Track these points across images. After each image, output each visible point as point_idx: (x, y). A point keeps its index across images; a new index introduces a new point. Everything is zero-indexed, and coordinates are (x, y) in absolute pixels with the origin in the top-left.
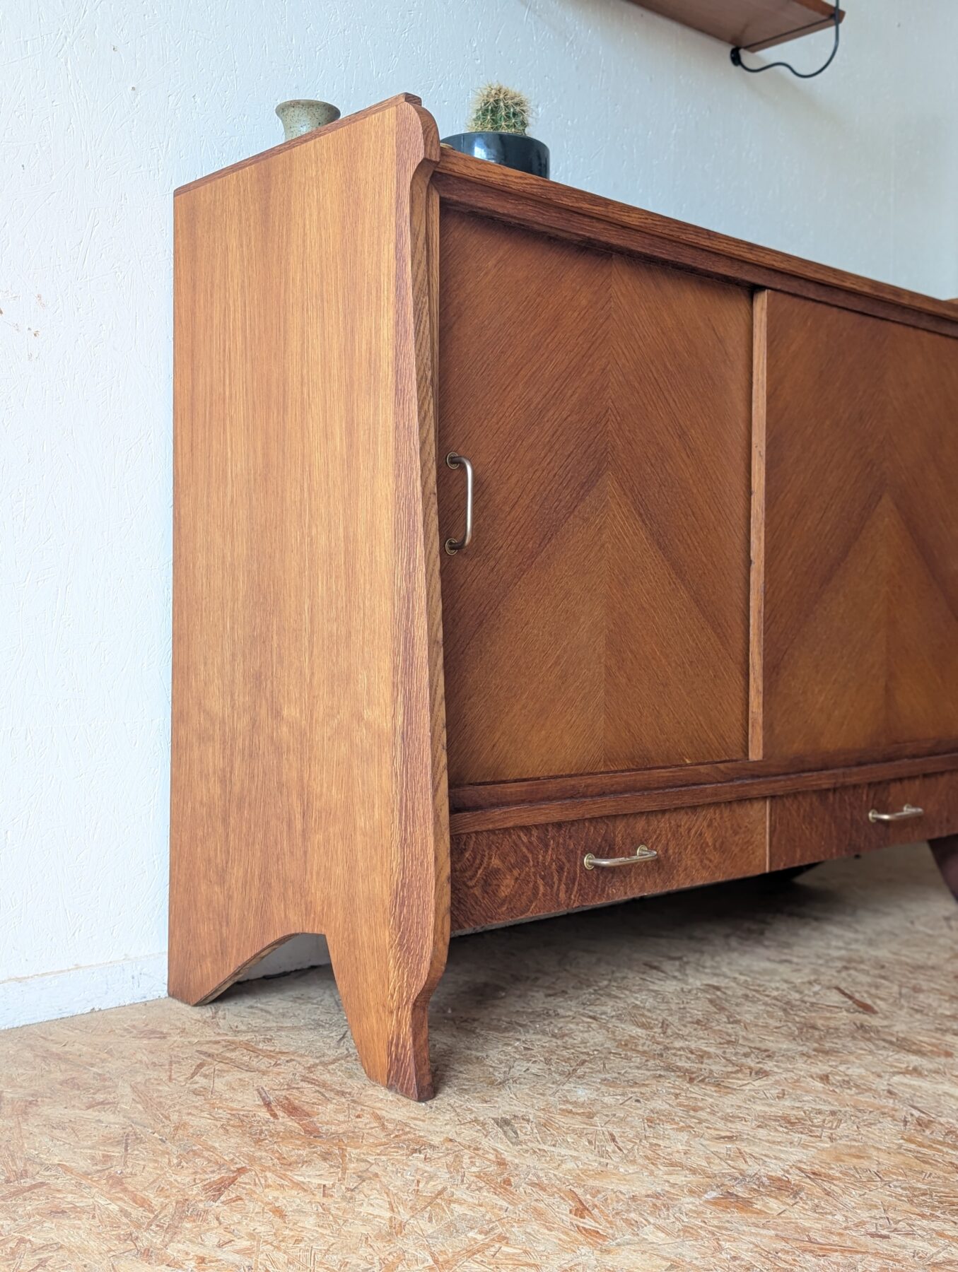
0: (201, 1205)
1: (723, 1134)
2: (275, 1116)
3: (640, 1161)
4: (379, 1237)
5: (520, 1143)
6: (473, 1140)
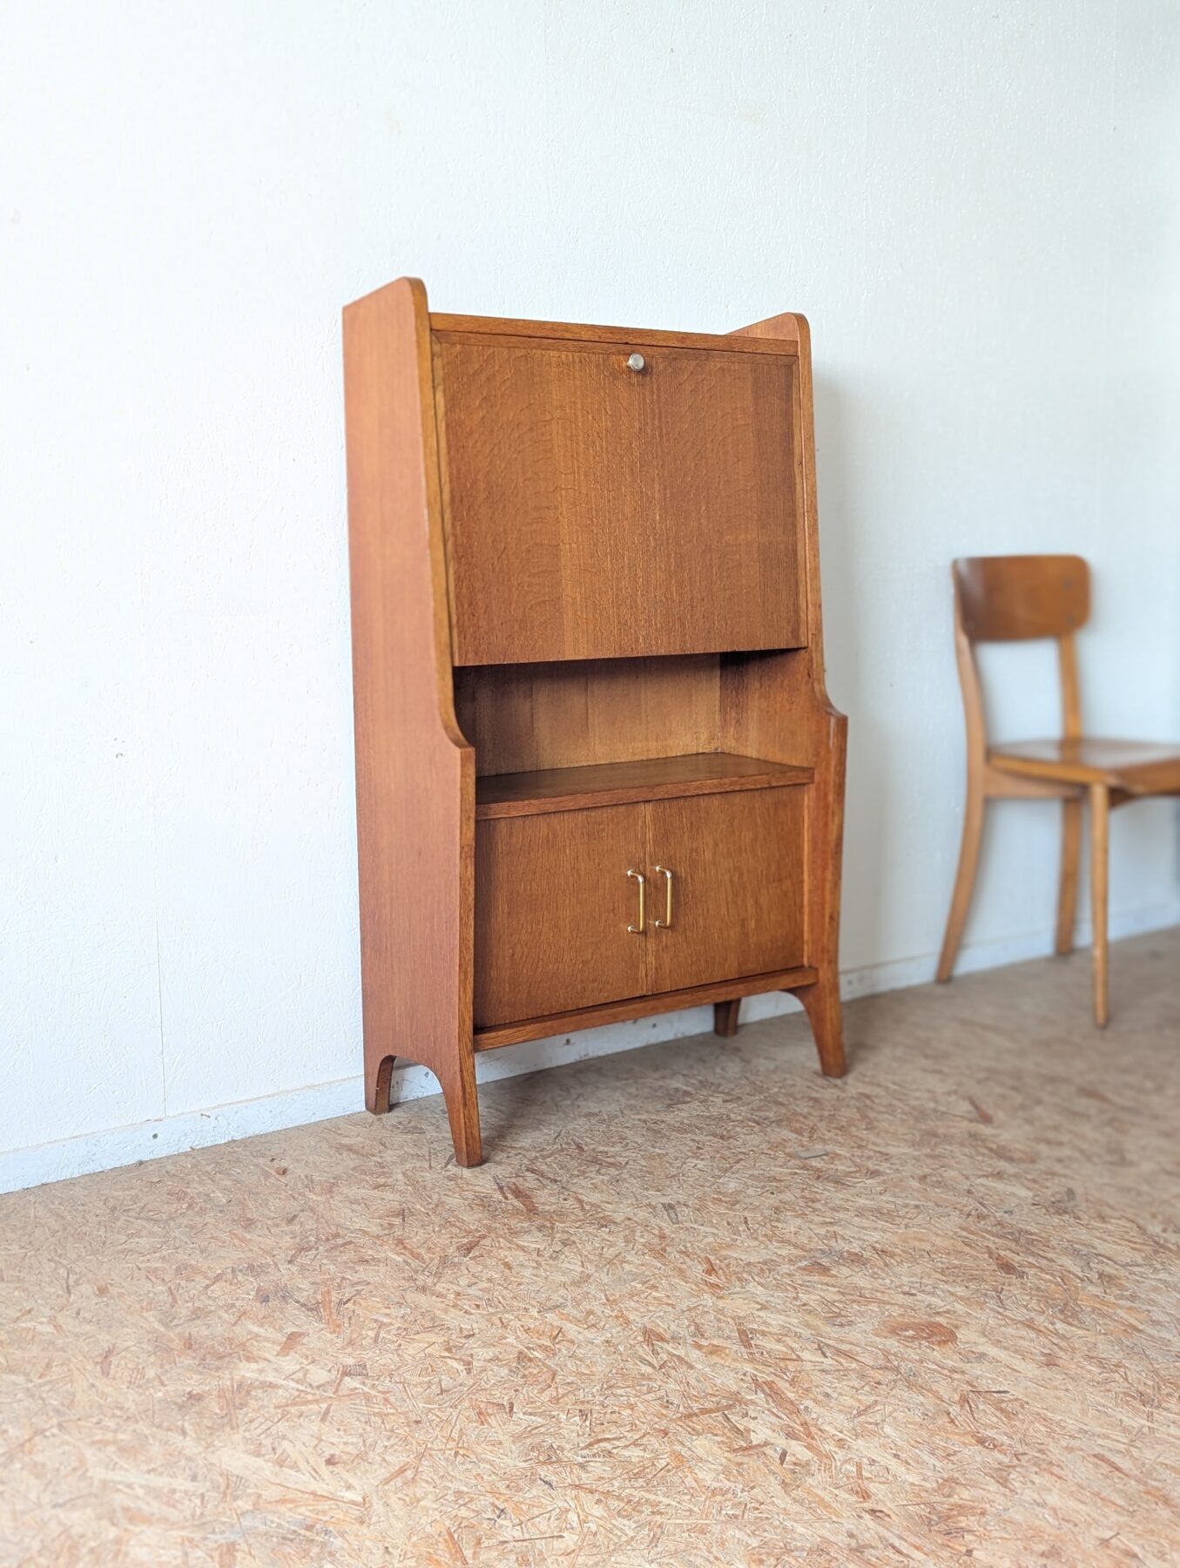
0: (456, 1260)
1: (827, 1220)
2: (506, 1198)
3: (761, 1238)
4: (574, 1283)
5: (678, 1223)
6: (645, 1219)
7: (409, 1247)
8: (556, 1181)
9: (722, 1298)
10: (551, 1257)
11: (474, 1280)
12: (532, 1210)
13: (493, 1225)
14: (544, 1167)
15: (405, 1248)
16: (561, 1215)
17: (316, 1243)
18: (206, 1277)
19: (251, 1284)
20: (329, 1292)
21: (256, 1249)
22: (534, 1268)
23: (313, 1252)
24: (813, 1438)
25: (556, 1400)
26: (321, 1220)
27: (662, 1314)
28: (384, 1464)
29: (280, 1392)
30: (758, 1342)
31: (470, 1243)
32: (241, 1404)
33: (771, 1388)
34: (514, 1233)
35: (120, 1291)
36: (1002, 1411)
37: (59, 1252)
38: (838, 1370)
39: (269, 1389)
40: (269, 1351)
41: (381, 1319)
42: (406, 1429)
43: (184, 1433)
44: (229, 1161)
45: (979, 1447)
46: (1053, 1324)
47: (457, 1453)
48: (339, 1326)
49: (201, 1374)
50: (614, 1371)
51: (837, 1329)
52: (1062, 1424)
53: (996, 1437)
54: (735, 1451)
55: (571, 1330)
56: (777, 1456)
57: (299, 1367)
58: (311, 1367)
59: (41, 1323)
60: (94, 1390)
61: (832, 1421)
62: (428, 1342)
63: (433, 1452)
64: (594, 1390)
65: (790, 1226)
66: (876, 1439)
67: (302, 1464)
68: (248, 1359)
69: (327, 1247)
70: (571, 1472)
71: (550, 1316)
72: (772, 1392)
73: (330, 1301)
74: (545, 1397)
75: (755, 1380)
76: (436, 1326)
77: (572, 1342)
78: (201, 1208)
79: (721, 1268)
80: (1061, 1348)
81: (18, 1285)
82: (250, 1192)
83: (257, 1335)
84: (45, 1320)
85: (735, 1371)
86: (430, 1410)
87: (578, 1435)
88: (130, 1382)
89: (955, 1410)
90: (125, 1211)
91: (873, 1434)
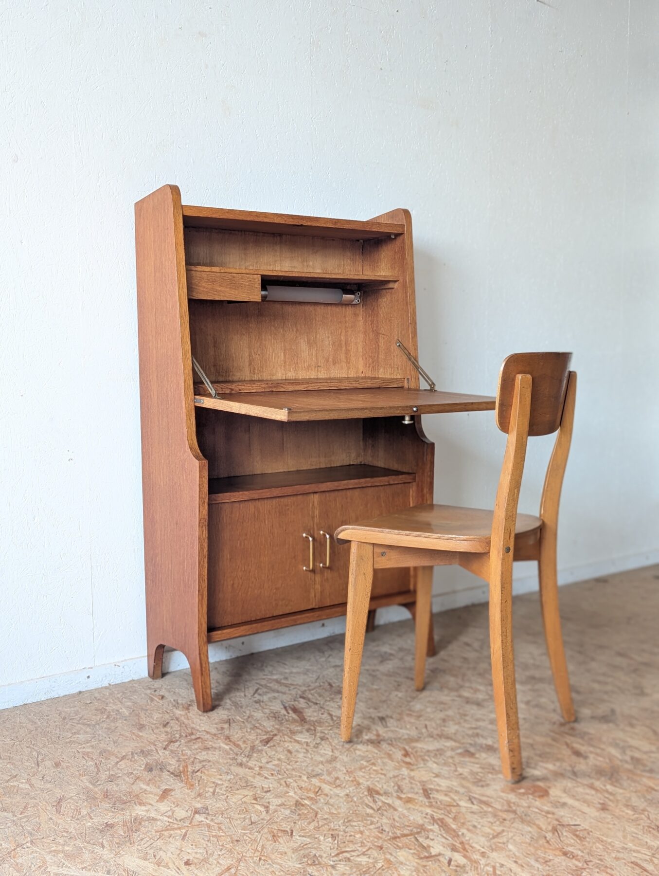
7: (233, 740)
8: (316, 704)
9: (412, 770)
10: (314, 747)
11: (270, 760)
12: (303, 720)
13: (281, 729)
14: (310, 696)
15: (230, 741)
16: (320, 723)
17: (180, 738)
18: (117, 757)
19: (143, 761)
20: (187, 766)
21: (146, 741)
22: (304, 753)
23: (178, 743)
24: (467, 851)
25: (317, 828)
26: (183, 725)
27: (378, 779)
28: (218, 865)
29: (159, 823)
30: (434, 796)
31: (268, 738)
32: (136, 830)
33: (442, 822)
34: (293, 733)
35: (67, 764)
36: (577, 836)
37: (33, 742)
38: (481, 812)
39: (153, 822)
40: (153, 799)
41: (216, 781)
42: (231, 845)
43: (103, 847)
44: (130, 691)
45: (563, 857)
46: (605, 786)
47: (260, 859)
48: (192, 785)
49: (113, 812)
50: (351, 812)
51: (479, 788)
52: (612, 844)
53: (574, 851)
54: (421, 858)
55: (326, 788)
56: (446, 862)
57: (169, 809)
58: (176, 808)
59: (22, 783)
60: (51, 821)
61: (478, 842)
62: (243, 795)
63: (247, 858)
64: (340, 823)
65: (452, 728)
66: (504, 852)
67: (171, 865)
68: (140, 804)
69: (186, 740)
70: (327, 870)
71: (314, 781)
72: (443, 824)
73: (187, 771)
74: (312, 826)
75: (433, 817)
76: (248, 785)
77: (327, 795)
78: (114, 718)
79: (412, 753)
80: (610, 800)
81: (9, 761)
82: (142, 709)
83: (145, 790)
84: (24, 781)
85: (421, 812)
86: (245, 834)
87: (331, 849)
88: (72, 817)
89: (549, 835)
90: (71, 719)
91: (502, 849)
